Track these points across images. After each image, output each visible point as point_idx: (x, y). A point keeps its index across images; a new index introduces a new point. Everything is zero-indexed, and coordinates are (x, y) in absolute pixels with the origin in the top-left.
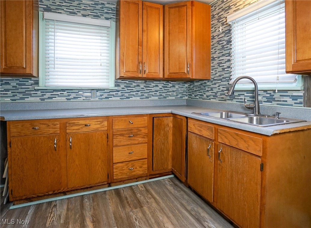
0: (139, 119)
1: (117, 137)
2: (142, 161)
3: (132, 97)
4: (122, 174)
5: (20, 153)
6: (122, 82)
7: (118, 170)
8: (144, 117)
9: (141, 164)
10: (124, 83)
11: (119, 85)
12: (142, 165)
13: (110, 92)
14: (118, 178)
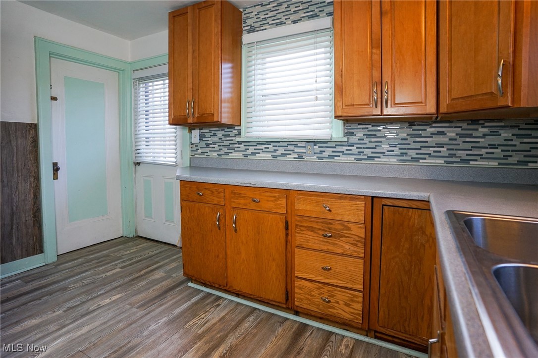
0: (346, 204)
1: (302, 230)
2: (350, 294)
3: (379, 157)
4: (309, 302)
5: (188, 222)
6: (359, 127)
7: (303, 292)
8: (358, 202)
9: (347, 298)
10: (363, 128)
11: (353, 133)
12: (349, 301)
13: (337, 147)
14: (302, 306)
